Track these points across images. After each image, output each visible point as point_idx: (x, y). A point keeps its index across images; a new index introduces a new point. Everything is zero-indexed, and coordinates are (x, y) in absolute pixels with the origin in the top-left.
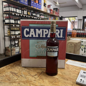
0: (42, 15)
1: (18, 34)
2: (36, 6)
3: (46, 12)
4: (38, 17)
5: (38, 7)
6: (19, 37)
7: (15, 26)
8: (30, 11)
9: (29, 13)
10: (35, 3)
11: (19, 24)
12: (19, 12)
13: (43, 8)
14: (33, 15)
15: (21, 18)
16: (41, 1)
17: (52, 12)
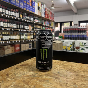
0: (36, 19)
1: (8, 39)
2: (29, 9)
3: (40, 16)
4: (32, 21)
5: (32, 10)
6: (10, 42)
7: (4, 29)
8: (22, 14)
9: (21, 16)
10: (28, 6)
11: (10, 28)
12: (9, 14)
13: (37, 12)
14: (26, 19)
15: (12, 21)
16: (34, 4)
17: (46, 16)
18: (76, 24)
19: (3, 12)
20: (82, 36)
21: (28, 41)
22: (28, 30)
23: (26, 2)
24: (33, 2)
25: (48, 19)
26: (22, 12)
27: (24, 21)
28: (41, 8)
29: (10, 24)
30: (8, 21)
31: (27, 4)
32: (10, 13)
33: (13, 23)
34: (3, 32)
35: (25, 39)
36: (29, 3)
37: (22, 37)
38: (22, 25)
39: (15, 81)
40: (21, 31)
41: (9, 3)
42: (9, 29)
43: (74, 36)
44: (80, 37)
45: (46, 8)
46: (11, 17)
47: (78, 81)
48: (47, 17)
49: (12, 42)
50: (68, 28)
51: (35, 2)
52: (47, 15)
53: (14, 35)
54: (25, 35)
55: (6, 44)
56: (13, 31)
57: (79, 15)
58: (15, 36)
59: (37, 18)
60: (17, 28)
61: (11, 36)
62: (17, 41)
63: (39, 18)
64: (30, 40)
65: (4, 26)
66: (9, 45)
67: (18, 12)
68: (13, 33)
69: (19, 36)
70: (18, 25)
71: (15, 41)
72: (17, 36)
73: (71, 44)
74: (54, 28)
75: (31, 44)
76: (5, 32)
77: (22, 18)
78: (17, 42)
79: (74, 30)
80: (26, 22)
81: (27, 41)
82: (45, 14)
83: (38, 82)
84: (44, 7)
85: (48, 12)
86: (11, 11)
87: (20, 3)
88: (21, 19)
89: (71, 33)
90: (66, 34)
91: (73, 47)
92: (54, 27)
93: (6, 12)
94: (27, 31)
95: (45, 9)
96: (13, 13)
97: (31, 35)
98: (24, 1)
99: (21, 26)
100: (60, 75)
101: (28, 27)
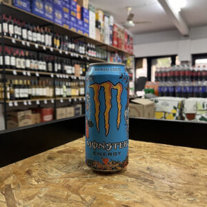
0: (92, 49)
1: (26, 96)
2: (75, 25)
3: (102, 42)
4: (82, 54)
5: (82, 28)
6: (30, 103)
7: (17, 72)
8: (59, 37)
9: (57, 43)
10: (73, 19)
11: (31, 70)
12: (30, 38)
13: (94, 32)
14: (68, 49)
15: (36, 53)
16: (88, 14)
17: (115, 43)
18: (187, 62)
19: (17, 32)
20: (201, 89)
21: (73, 100)
22: (73, 74)
23: (68, 11)
24: (86, 11)
25: (119, 49)
26: (60, 34)
27: (64, 53)
28: (104, 24)
29: (31, 62)
30: (27, 54)
31: (70, 16)
32: (32, 36)
33: (38, 60)
34: (15, 79)
35: (65, 96)
36: (76, 12)
37: (59, 92)
38: (58, 63)
39: (47, 185)
40: (55, 76)
41: (30, 13)
42: (29, 74)
43: (183, 89)
44: (195, 90)
45: (114, 25)
46: (34, 46)
47: (197, 187)
48: (118, 46)
49: (35, 102)
50: (168, 70)
51: (88, 11)
52: (118, 40)
53: (39, 87)
54: (64, 87)
55: (21, 108)
56: (38, 78)
57: (192, 39)
58: (41, 89)
59: (94, 47)
60: (48, 71)
61: (34, 89)
62: (48, 101)
63: (98, 48)
64: (78, 99)
65: (18, 66)
66: (29, 109)
67: (49, 34)
68: (37, 82)
69: (52, 90)
70: (50, 64)
71: (41, 100)
72: (48, 88)
73: (175, 108)
74: (133, 71)
75: (79, 109)
76: (19, 80)
77: (59, 48)
78: (46, 102)
79: (181, 75)
80: (69, 56)
81: (70, 100)
82: (112, 38)
83: (101, 188)
84: (109, 22)
85: (119, 32)
86: (33, 31)
87: (54, 12)
88: (57, 48)
89: (175, 81)
90: (163, 85)
91: (181, 114)
92: (134, 67)
93: (22, 32)
94: (70, 78)
95: (112, 27)
96: (39, 35)
97: (79, 86)
98: (64, 9)
99: (56, 65)
100: (154, 174)
101: (73, 68)
